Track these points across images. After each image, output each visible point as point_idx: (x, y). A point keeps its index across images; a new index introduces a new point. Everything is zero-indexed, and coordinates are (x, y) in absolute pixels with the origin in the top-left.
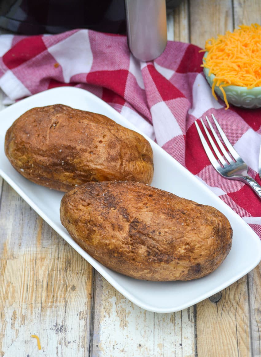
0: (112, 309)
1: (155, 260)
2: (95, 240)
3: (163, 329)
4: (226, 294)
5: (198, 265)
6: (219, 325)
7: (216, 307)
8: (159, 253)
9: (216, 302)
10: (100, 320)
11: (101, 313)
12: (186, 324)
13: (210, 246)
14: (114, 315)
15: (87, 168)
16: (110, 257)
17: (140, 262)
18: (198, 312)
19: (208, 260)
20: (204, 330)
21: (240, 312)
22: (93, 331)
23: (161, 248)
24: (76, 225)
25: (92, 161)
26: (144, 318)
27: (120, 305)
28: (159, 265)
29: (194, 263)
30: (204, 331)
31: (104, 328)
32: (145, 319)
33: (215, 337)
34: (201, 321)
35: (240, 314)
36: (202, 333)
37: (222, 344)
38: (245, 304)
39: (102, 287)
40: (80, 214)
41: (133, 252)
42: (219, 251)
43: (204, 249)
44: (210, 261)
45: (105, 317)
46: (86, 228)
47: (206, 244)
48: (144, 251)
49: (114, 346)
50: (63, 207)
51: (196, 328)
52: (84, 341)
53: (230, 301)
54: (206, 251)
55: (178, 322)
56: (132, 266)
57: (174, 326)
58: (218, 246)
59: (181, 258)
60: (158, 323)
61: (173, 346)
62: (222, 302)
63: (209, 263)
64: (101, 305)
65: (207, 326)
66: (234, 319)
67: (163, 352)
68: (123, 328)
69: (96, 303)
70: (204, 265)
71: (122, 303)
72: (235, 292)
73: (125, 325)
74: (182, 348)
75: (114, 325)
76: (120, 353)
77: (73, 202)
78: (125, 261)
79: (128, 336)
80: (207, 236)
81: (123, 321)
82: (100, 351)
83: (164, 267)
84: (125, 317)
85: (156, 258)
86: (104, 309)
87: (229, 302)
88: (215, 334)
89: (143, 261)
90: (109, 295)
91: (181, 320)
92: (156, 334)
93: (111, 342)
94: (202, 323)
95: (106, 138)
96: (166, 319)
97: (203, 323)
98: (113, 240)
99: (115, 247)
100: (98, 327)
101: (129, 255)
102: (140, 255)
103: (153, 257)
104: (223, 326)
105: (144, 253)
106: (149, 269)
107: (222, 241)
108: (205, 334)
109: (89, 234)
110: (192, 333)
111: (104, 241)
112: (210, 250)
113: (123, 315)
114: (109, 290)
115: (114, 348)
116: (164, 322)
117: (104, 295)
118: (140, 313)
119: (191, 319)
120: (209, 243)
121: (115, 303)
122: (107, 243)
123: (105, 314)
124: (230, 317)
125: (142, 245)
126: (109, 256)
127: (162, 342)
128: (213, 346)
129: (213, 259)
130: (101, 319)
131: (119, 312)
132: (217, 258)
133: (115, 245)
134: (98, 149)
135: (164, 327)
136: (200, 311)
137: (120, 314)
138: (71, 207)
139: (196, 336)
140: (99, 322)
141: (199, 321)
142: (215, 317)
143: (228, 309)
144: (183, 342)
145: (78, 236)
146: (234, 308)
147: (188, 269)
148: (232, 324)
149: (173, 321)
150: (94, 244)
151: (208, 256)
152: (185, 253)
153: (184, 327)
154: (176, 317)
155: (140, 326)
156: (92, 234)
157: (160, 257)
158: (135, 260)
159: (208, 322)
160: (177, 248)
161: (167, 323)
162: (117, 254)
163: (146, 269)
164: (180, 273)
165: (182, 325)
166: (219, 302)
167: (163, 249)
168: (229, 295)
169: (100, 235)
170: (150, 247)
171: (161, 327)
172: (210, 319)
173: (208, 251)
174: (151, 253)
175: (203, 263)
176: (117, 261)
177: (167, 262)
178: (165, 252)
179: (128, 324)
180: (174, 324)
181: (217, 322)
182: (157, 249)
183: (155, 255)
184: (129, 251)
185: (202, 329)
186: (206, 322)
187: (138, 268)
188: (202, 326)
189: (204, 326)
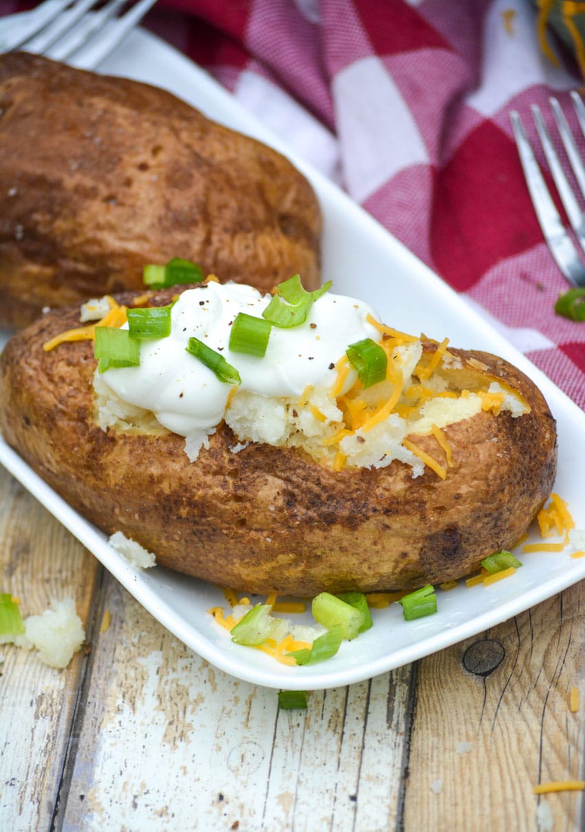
0: (144, 689)
1: (311, 519)
2: (114, 471)
3: (301, 751)
4: (518, 652)
5: (452, 530)
6: (485, 743)
7: (483, 690)
8: (324, 496)
9: (485, 674)
10: (103, 720)
11: (109, 701)
12: (379, 738)
13: (487, 465)
14: (148, 704)
15: (94, 250)
16: (166, 521)
17: (262, 530)
18: (421, 703)
19: (481, 514)
20: (435, 759)
21: (559, 704)
22: (75, 754)
23: (328, 479)
24: (51, 429)
25: (111, 228)
26: (245, 716)
27: (172, 676)
28: (326, 534)
29: (437, 523)
30: (432, 761)
31: (112, 745)
32: (248, 719)
33: (466, 777)
34: (428, 729)
35: (557, 712)
36: (427, 764)
37: (487, 801)
38: (577, 684)
39: (122, 621)
40: (61, 390)
41: (238, 499)
42: (518, 483)
43: (468, 478)
44: (490, 514)
45: (119, 710)
46: (83, 434)
47: (472, 459)
48: (275, 491)
49: (135, 797)
50: (6, 378)
51: (409, 750)
52: (42, 783)
53: (530, 675)
54: (476, 482)
55: (352, 730)
56: (239, 546)
57: (339, 743)
58: (511, 465)
59: (393, 508)
60: (287, 732)
61: (327, 800)
62: (502, 675)
63: (488, 523)
64: (110, 674)
65: (444, 745)
66: (536, 726)
67: (293, 818)
68: (174, 744)
69: (95, 668)
70: (472, 531)
71: (179, 669)
72: (549, 645)
73: (182, 735)
74: (355, 809)
75: (146, 735)
76: (154, 819)
77: (37, 358)
78: (214, 530)
79: (185, 768)
80: (477, 435)
81: (175, 722)
82: (89, 814)
83: (341, 540)
84: (185, 712)
85: (314, 511)
86: (118, 689)
87: (525, 675)
88: (468, 770)
89: (271, 526)
90: (139, 648)
91: (362, 724)
92: (278, 762)
93: (128, 787)
94: (430, 736)
95: (163, 157)
96: (316, 721)
97: (433, 737)
98: (174, 464)
99: (181, 485)
100: (94, 742)
101: (227, 507)
102: (261, 506)
103: (304, 511)
104: (497, 748)
105: (275, 498)
106: (293, 550)
107: (524, 452)
108: (435, 770)
109: (94, 454)
110: (394, 766)
111: (141, 469)
112: (486, 479)
113: (179, 705)
114: (143, 631)
115: (135, 806)
116: (309, 728)
117: (124, 645)
118: (233, 702)
119: (394, 722)
120: (481, 457)
121: (155, 672)
122: (155, 475)
123: (119, 702)
124: (525, 720)
125: (269, 472)
126: (163, 518)
127: (292, 791)
128: (456, 805)
129: (497, 509)
130: (106, 717)
131: (167, 697)
132: (510, 505)
133: (180, 479)
134: (135, 188)
135: (305, 746)
136: (428, 701)
137: (168, 704)
138: (31, 372)
139: (406, 774)
140: (99, 727)
141: (421, 728)
142: (476, 720)
143: (519, 694)
144: (360, 789)
145: (57, 462)
146: (539, 693)
147: (420, 545)
148: (528, 741)
149: (336, 726)
150: (113, 482)
151: (481, 499)
152: (406, 490)
153: (371, 747)
154: (347, 717)
155: (228, 741)
156: (104, 452)
157: (328, 508)
158: (249, 523)
159: (449, 733)
160: (381, 477)
161: (316, 734)
162: (187, 509)
163: (283, 553)
164: (393, 560)
165: (363, 739)
166: (495, 674)
167: (337, 481)
168: (529, 656)
169: (131, 452)
170: (294, 479)
171: (296, 745)
172: (458, 723)
173: (482, 482)
174: (299, 498)
175: (468, 521)
176: (188, 531)
177: (352, 523)
178: (341, 492)
179: (189, 734)
180: (340, 735)
181: (481, 733)
182: (317, 484)
183: (310, 503)
184: (226, 496)
185: (428, 754)
186: (444, 734)
187: (256, 550)
188: (428, 745)
189: (435, 744)
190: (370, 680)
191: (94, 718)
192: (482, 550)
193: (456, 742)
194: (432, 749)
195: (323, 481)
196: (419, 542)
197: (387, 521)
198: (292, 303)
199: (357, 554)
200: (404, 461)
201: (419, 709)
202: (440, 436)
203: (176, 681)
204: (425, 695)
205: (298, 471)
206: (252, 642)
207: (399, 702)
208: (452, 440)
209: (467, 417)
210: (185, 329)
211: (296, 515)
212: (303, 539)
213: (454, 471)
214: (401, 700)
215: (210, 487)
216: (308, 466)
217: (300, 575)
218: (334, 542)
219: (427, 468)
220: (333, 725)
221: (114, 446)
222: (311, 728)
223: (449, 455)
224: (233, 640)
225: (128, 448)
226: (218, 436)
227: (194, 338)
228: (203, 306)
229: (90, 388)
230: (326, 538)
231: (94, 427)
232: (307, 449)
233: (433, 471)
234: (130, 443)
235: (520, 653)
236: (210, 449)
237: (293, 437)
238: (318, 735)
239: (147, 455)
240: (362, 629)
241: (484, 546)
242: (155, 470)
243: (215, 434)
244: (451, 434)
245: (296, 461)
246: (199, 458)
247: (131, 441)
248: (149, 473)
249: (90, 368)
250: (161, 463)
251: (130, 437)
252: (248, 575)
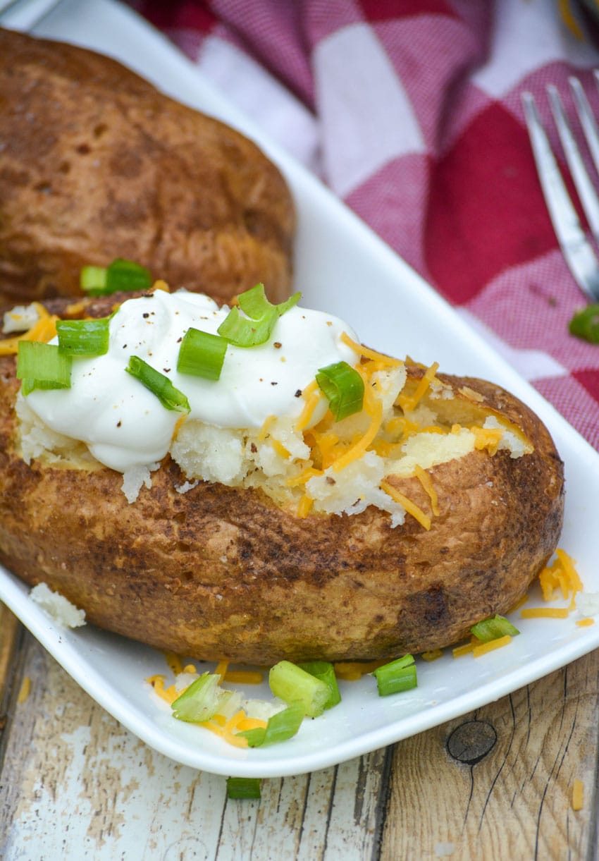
0: (67, 771)
1: (270, 574)
2: (38, 512)
3: (252, 849)
4: (512, 736)
5: (437, 590)
6: (470, 844)
7: (469, 781)
8: (286, 546)
9: (472, 762)
10: (17, 808)
11: (25, 785)
12: (345, 836)
13: (479, 514)
14: (72, 789)
15: (23, 247)
16: (99, 572)
17: (211, 585)
18: (396, 795)
19: (472, 572)
21: (560, 800)
23: (292, 527)
25: (44, 221)
26: (187, 806)
27: (101, 756)
28: (287, 591)
29: (419, 581)
31: (26, 839)
32: (190, 810)
34: (402, 826)
35: (556, 809)
38: (581, 776)
39: (44, 690)
41: (184, 548)
42: (516, 536)
43: (456, 529)
44: (482, 573)
45: (36, 797)
47: (462, 507)
48: (228, 540)
51: (379, 852)
53: (526, 763)
54: (465, 534)
55: (313, 826)
56: (184, 603)
57: (297, 841)
58: (508, 515)
59: (367, 562)
60: (235, 827)
62: (493, 764)
63: (479, 583)
64: (28, 753)
65: (422, 846)
66: (530, 826)
68: (101, 838)
69: (10, 745)
70: (460, 592)
71: (110, 748)
72: (549, 729)
73: (111, 828)
75: (68, 827)
78: (155, 584)
80: (468, 478)
81: (103, 812)
83: (305, 599)
84: (115, 801)
85: (274, 565)
86: (37, 771)
87: (521, 764)
89: (222, 581)
90: (63, 722)
91: (325, 818)
94: (406, 836)
95: (107, 138)
96: (271, 814)
97: (409, 836)
98: (109, 505)
99: (117, 530)
100: (5, 835)
101: (171, 557)
102: (211, 556)
103: (261, 563)
104: (484, 850)
105: (228, 548)
106: (247, 610)
107: (524, 499)
109: (15, 490)
111: (71, 510)
112: (479, 531)
113: (108, 791)
114: (68, 702)
116: (261, 823)
117: (46, 719)
118: (173, 790)
119: (363, 818)
120: (473, 505)
121: (82, 751)
122: (86, 518)
123: (37, 786)
124: (518, 819)
125: (221, 517)
126: (95, 568)
129: (491, 567)
130: (21, 804)
131: (95, 782)
132: (506, 562)
133: (117, 523)
134: (72, 176)
135: (256, 844)
136: (405, 792)
137: (96, 791)
140: (12, 817)
141: (394, 826)
142: (459, 816)
143: (512, 787)
146: (536, 786)
147: (398, 607)
148: (521, 844)
149: (294, 820)
150: (36, 525)
151: (472, 554)
152: (383, 542)
153: (335, 847)
154: (307, 810)
155: (165, 836)
156: (26, 488)
157: (290, 561)
158: (196, 577)
159: (428, 832)
160: (354, 525)
161: (270, 829)
162: (124, 558)
163: (236, 613)
164: (366, 624)
165: (326, 837)
166: (484, 762)
167: (302, 529)
168: (526, 740)
169: (59, 489)
170: (251, 525)
171: (246, 843)
172: (438, 820)
173: (473, 534)
174: (256, 548)
175: (456, 580)
176: (124, 585)
177: (318, 580)
178: (307, 542)
179: (119, 826)
180: (298, 831)
181: (465, 833)
182: (278, 533)
183: (269, 554)
184: (169, 544)
185: (401, 857)
186: (422, 833)
187: (205, 609)
188: (402, 846)
189: (411, 845)
190: (337, 766)
191: (7, 805)
192: (471, 615)
193: (436, 842)
194: (407, 850)
195: (286, 529)
196: (397, 604)
197: (360, 578)
198: (254, 318)
199: (324, 616)
200: (382, 507)
201: (393, 803)
202: (424, 479)
203: (106, 763)
204: (400, 785)
205: (257, 516)
206: (196, 718)
207: (370, 793)
208: (439, 483)
209: (457, 457)
210: (125, 346)
211: (253, 569)
212: (260, 596)
213: (441, 520)
214: (372, 791)
215: (151, 533)
216: (268, 510)
217: (255, 639)
218: (297, 601)
219: (408, 516)
220: (290, 820)
221: (39, 481)
222: (265, 823)
223: (434, 501)
224: (174, 715)
225: (55, 484)
226: (162, 473)
227: (136, 357)
228: (148, 319)
229: (12, 412)
230: (287, 596)
231: (15, 458)
232: (267, 491)
233: (415, 519)
234: (58, 479)
235: (515, 737)
236: (152, 488)
237: (252, 476)
238: (272, 831)
239: (77, 493)
240: (329, 705)
241: (475, 610)
242: (86, 512)
243: (158, 470)
244: (438, 477)
245: (254, 505)
246: (139, 498)
247: (59, 476)
248: (79, 514)
249: (12, 388)
250: (94, 503)
251: (58, 472)
252: (194, 638)
